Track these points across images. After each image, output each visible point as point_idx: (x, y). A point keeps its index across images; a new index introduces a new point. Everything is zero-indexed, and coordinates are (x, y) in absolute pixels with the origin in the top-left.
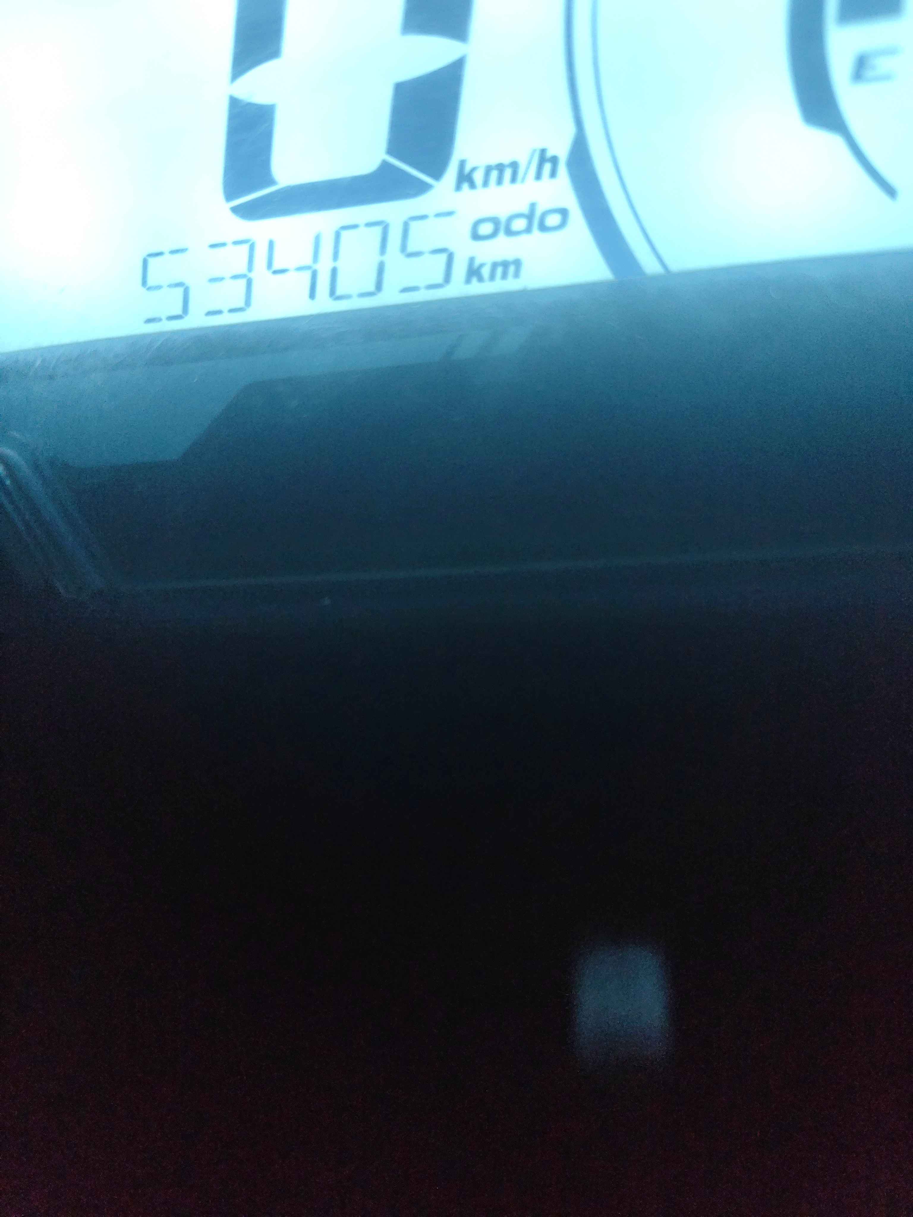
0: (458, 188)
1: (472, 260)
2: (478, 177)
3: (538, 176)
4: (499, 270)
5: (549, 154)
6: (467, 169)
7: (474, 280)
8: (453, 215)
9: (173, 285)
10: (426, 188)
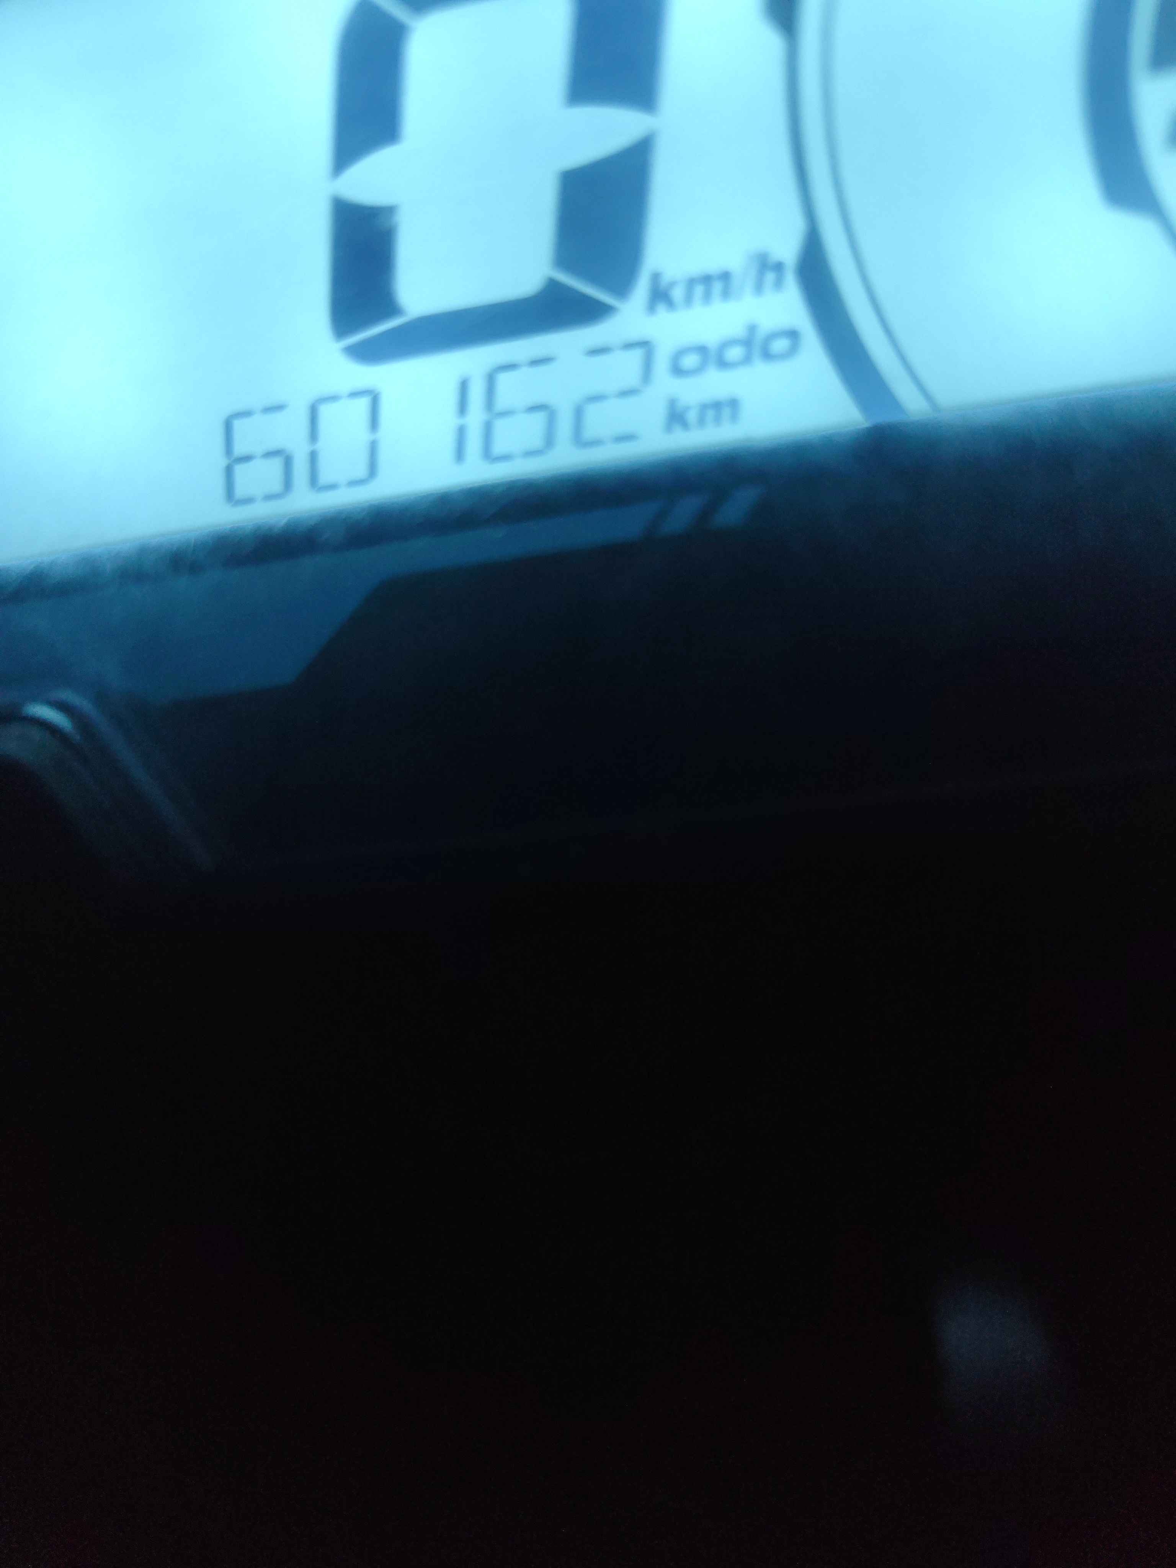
0: (651, 309)
1: (673, 402)
2: (678, 293)
4: (710, 414)
5: (772, 260)
6: (663, 284)
7: (677, 428)
8: (645, 346)
9: (268, 454)
10: (607, 312)
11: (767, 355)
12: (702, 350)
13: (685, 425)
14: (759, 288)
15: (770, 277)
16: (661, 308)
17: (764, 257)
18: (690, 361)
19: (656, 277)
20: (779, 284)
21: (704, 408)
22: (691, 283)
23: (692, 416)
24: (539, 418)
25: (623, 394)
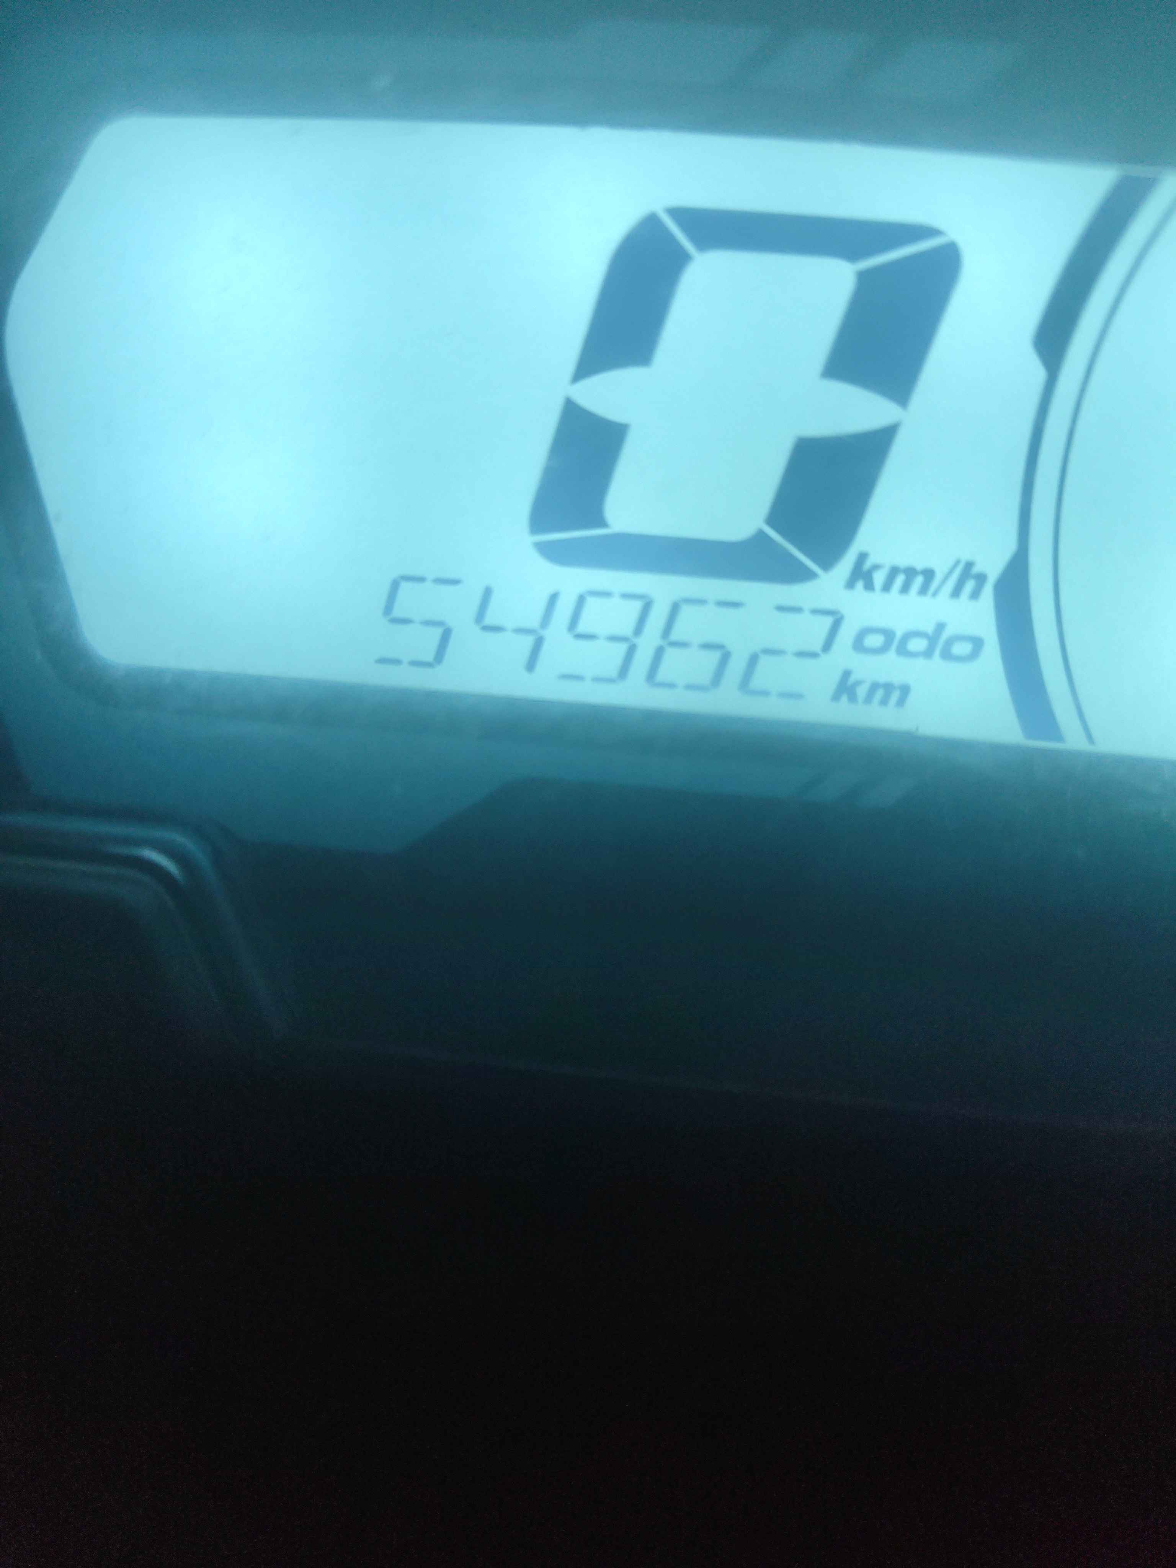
0: (850, 584)
1: (847, 674)
2: (879, 578)
3: (956, 592)
4: (879, 694)
5: (976, 570)
6: (867, 565)
7: (844, 698)
8: (836, 616)
9: (428, 623)
10: (806, 575)
11: (947, 655)
12: (888, 634)
13: (853, 698)
15: (970, 585)
16: (860, 585)
17: (969, 565)
18: (874, 641)
19: (862, 557)
20: (975, 595)
21: (874, 687)
22: (894, 571)
23: (861, 691)
24: (714, 657)
25: (801, 654)
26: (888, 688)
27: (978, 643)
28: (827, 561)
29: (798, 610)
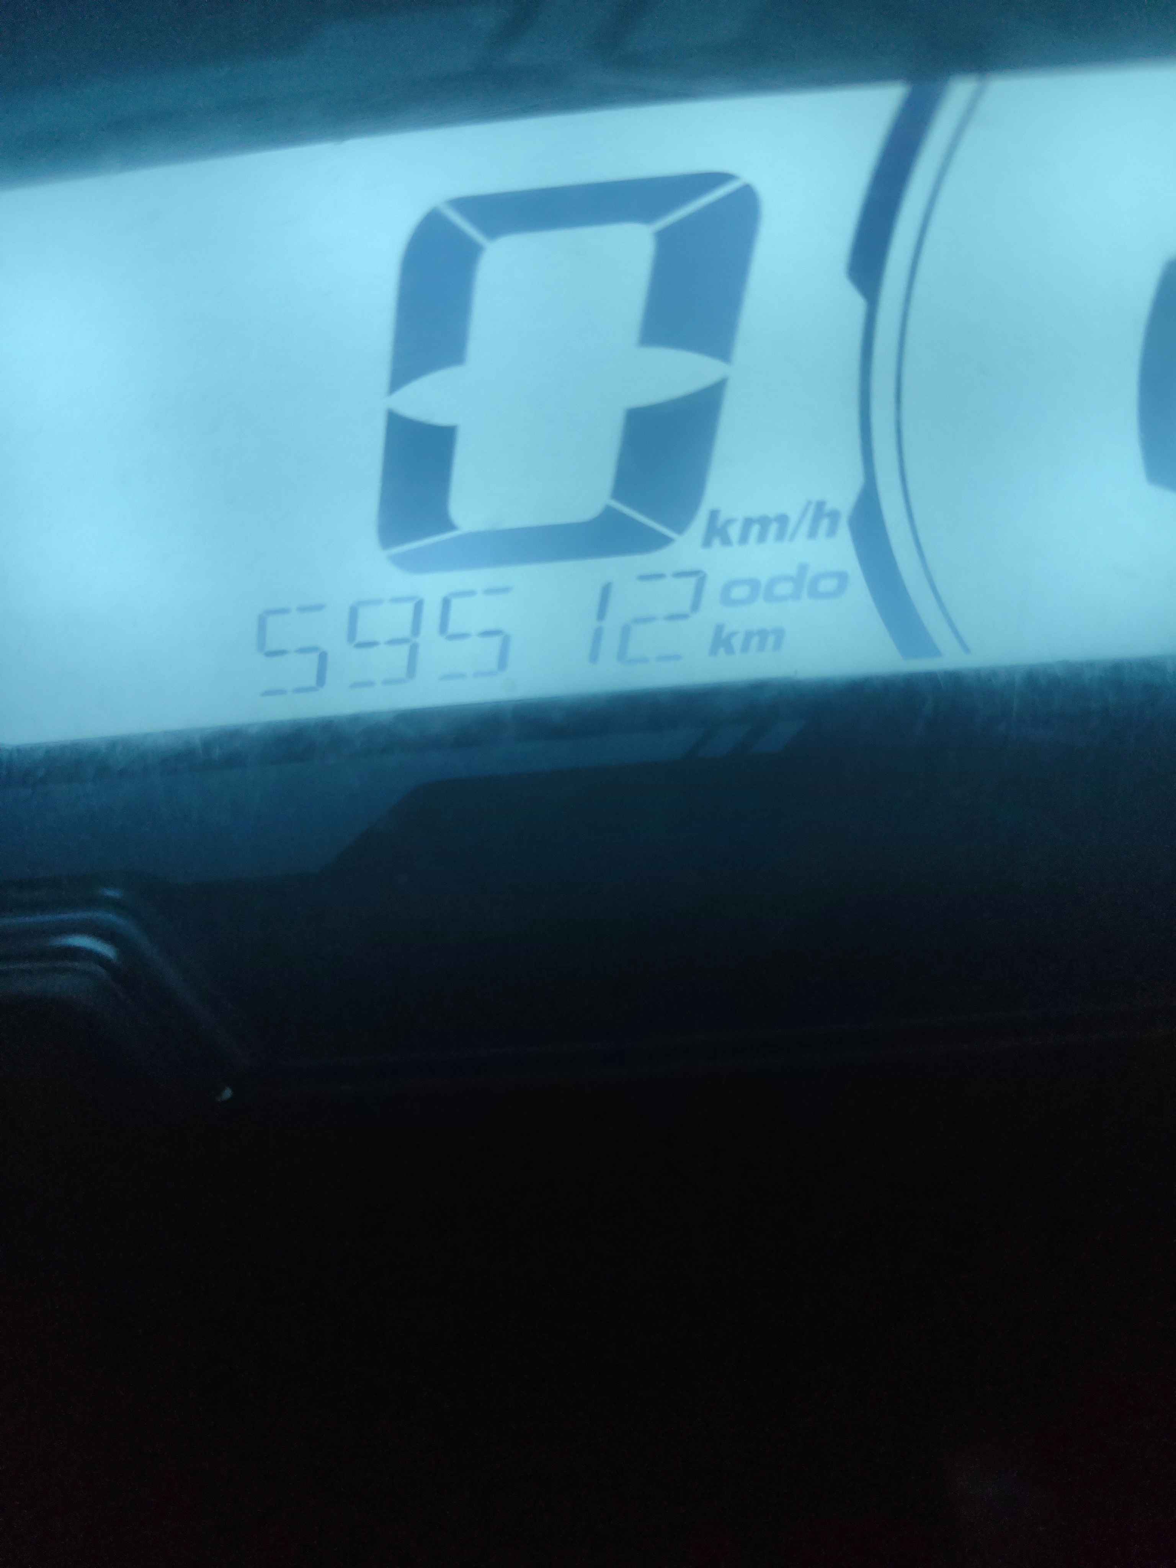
0: (707, 543)
1: (719, 628)
2: (734, 532)
4: (755, 641)
5: (828, 507)
6: (720, 521)
7: (722, 650)
8: (699, 576)
9: (303, 651)
10: (663, 541)
11: (815, 593)
12: (754, 584)
13: (730, 650)
14: (812, 533)
15: (825, 523)
16: (716, 542)
17: (820, 505)
18: (739, 592)
19: (714, 515)
20: (832, 532)
21: (749, 636)
22: (748, 522)
23: (737, 642)
24: (588, 634)
25: (672, 617)
26: (763, 634)
27: (842, 578)
28: (680, 525)
29: (660, 576)
